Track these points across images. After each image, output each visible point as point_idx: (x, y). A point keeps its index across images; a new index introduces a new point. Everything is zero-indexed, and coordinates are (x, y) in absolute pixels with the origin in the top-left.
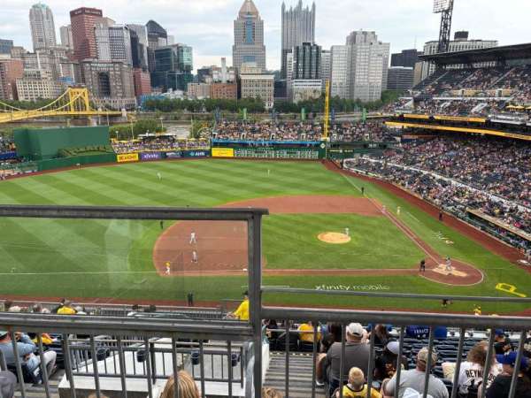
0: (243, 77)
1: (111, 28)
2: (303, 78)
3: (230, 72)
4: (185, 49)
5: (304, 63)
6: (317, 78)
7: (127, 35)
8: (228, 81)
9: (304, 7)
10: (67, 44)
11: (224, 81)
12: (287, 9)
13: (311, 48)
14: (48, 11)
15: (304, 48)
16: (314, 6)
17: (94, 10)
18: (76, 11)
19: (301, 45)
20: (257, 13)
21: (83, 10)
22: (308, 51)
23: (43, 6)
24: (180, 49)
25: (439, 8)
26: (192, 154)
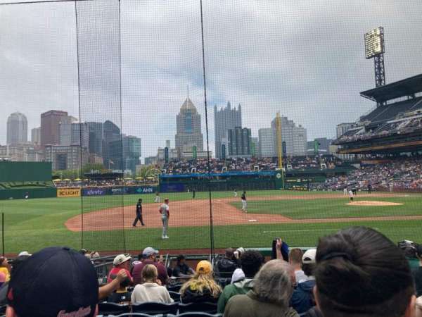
1: (73, 125)
2: (237, 154)
4: (134, 140)
5: (237, 142)
6: (249, 154)
9: (232, 108)
10: (36, 140)
12: (219, 109)
13: (242, 131)
14: (24, 117)
15: (236, 131)
16: (240, 107)
17: (61, 112)
18: (46, 113)
19: (233, 128)
20: (195, 110)
21: (52, 112)
23: (20, 114)
25: (371, 53)
26: (139, 190)
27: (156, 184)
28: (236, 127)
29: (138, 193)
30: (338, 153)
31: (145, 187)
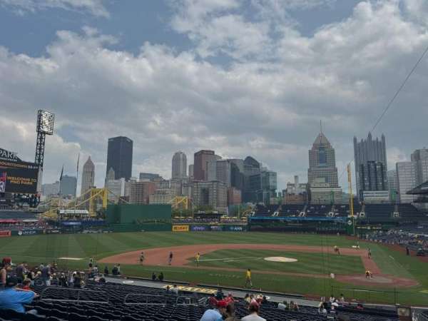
0: (313, 190)
1: (218, 162)
2: (370, 190)
3: (302, 186)
4: (271, 174)
5: (369, 177)
6: (384, 189)
7: (228, 166)
8: (300, 194)
9: (374, 138)
11: (297, 193)
12: (359, 141)
13: (375, 165)
14: (185, 156)
15: (369, 165)
16: (383, 138)
17: (210, 151)
18: (198, 153)
19: (365, 163)
21: (202, 152)
22: (373, 167)
23: (181, 153)
24: (268, 174)
26: (232, 228)
27: (246, 224)
28: (368, 162)
29: (230, 230)
30: (415, 202)
31: (237, 226)
